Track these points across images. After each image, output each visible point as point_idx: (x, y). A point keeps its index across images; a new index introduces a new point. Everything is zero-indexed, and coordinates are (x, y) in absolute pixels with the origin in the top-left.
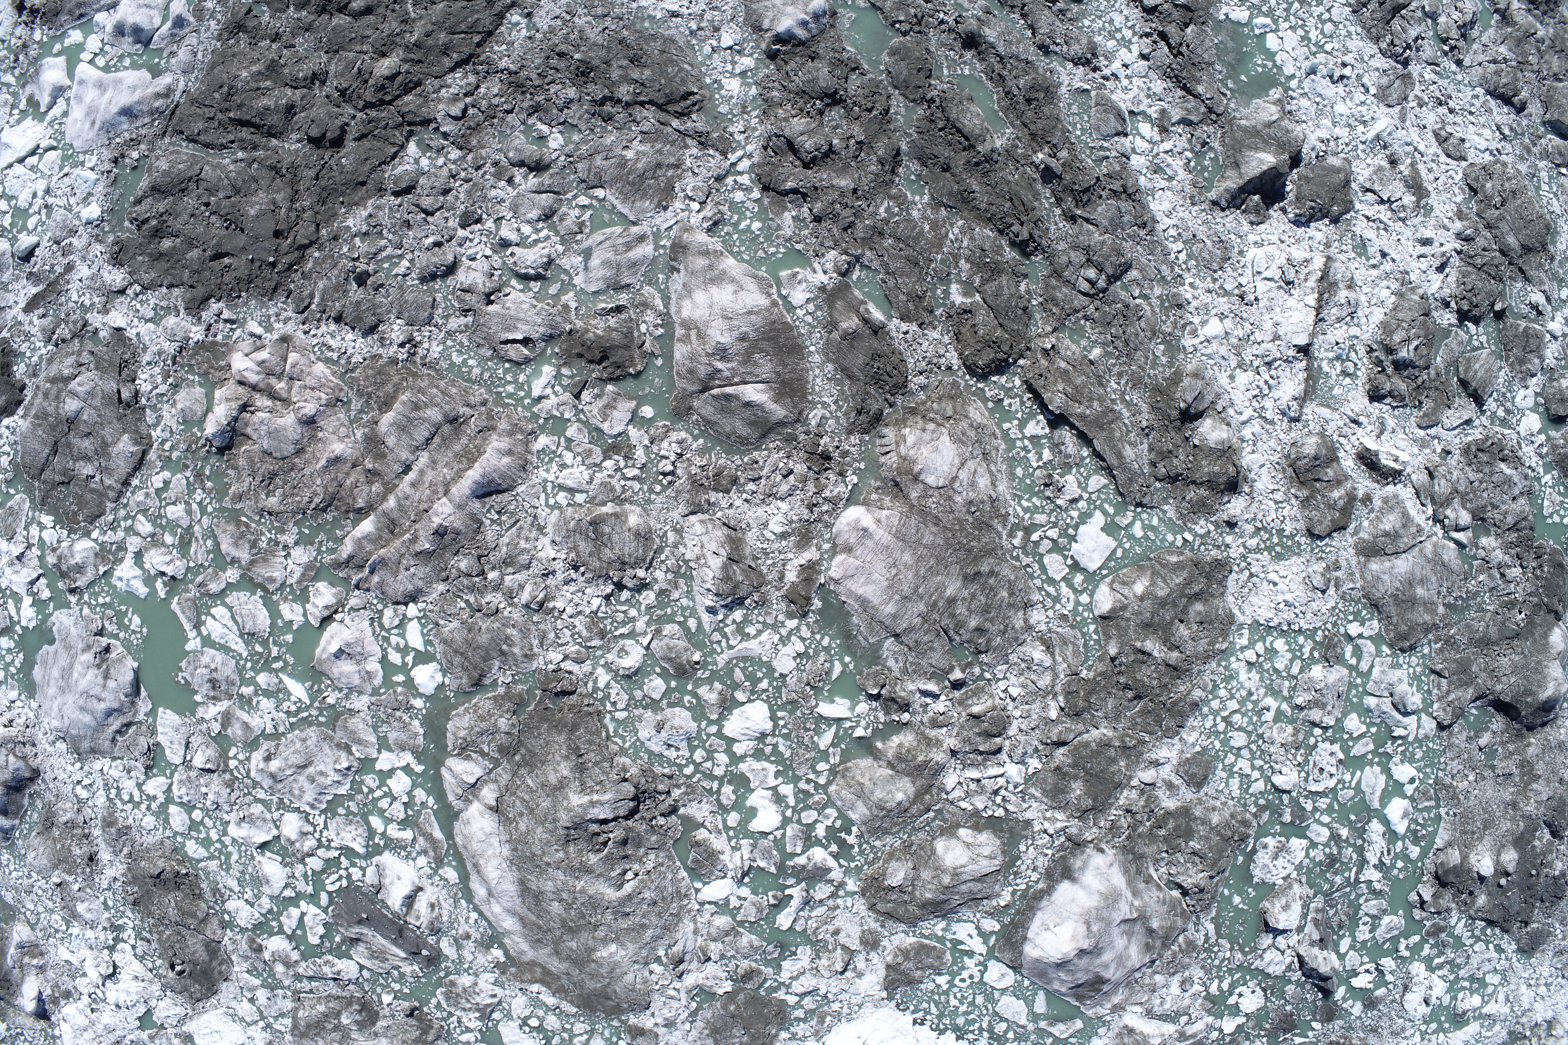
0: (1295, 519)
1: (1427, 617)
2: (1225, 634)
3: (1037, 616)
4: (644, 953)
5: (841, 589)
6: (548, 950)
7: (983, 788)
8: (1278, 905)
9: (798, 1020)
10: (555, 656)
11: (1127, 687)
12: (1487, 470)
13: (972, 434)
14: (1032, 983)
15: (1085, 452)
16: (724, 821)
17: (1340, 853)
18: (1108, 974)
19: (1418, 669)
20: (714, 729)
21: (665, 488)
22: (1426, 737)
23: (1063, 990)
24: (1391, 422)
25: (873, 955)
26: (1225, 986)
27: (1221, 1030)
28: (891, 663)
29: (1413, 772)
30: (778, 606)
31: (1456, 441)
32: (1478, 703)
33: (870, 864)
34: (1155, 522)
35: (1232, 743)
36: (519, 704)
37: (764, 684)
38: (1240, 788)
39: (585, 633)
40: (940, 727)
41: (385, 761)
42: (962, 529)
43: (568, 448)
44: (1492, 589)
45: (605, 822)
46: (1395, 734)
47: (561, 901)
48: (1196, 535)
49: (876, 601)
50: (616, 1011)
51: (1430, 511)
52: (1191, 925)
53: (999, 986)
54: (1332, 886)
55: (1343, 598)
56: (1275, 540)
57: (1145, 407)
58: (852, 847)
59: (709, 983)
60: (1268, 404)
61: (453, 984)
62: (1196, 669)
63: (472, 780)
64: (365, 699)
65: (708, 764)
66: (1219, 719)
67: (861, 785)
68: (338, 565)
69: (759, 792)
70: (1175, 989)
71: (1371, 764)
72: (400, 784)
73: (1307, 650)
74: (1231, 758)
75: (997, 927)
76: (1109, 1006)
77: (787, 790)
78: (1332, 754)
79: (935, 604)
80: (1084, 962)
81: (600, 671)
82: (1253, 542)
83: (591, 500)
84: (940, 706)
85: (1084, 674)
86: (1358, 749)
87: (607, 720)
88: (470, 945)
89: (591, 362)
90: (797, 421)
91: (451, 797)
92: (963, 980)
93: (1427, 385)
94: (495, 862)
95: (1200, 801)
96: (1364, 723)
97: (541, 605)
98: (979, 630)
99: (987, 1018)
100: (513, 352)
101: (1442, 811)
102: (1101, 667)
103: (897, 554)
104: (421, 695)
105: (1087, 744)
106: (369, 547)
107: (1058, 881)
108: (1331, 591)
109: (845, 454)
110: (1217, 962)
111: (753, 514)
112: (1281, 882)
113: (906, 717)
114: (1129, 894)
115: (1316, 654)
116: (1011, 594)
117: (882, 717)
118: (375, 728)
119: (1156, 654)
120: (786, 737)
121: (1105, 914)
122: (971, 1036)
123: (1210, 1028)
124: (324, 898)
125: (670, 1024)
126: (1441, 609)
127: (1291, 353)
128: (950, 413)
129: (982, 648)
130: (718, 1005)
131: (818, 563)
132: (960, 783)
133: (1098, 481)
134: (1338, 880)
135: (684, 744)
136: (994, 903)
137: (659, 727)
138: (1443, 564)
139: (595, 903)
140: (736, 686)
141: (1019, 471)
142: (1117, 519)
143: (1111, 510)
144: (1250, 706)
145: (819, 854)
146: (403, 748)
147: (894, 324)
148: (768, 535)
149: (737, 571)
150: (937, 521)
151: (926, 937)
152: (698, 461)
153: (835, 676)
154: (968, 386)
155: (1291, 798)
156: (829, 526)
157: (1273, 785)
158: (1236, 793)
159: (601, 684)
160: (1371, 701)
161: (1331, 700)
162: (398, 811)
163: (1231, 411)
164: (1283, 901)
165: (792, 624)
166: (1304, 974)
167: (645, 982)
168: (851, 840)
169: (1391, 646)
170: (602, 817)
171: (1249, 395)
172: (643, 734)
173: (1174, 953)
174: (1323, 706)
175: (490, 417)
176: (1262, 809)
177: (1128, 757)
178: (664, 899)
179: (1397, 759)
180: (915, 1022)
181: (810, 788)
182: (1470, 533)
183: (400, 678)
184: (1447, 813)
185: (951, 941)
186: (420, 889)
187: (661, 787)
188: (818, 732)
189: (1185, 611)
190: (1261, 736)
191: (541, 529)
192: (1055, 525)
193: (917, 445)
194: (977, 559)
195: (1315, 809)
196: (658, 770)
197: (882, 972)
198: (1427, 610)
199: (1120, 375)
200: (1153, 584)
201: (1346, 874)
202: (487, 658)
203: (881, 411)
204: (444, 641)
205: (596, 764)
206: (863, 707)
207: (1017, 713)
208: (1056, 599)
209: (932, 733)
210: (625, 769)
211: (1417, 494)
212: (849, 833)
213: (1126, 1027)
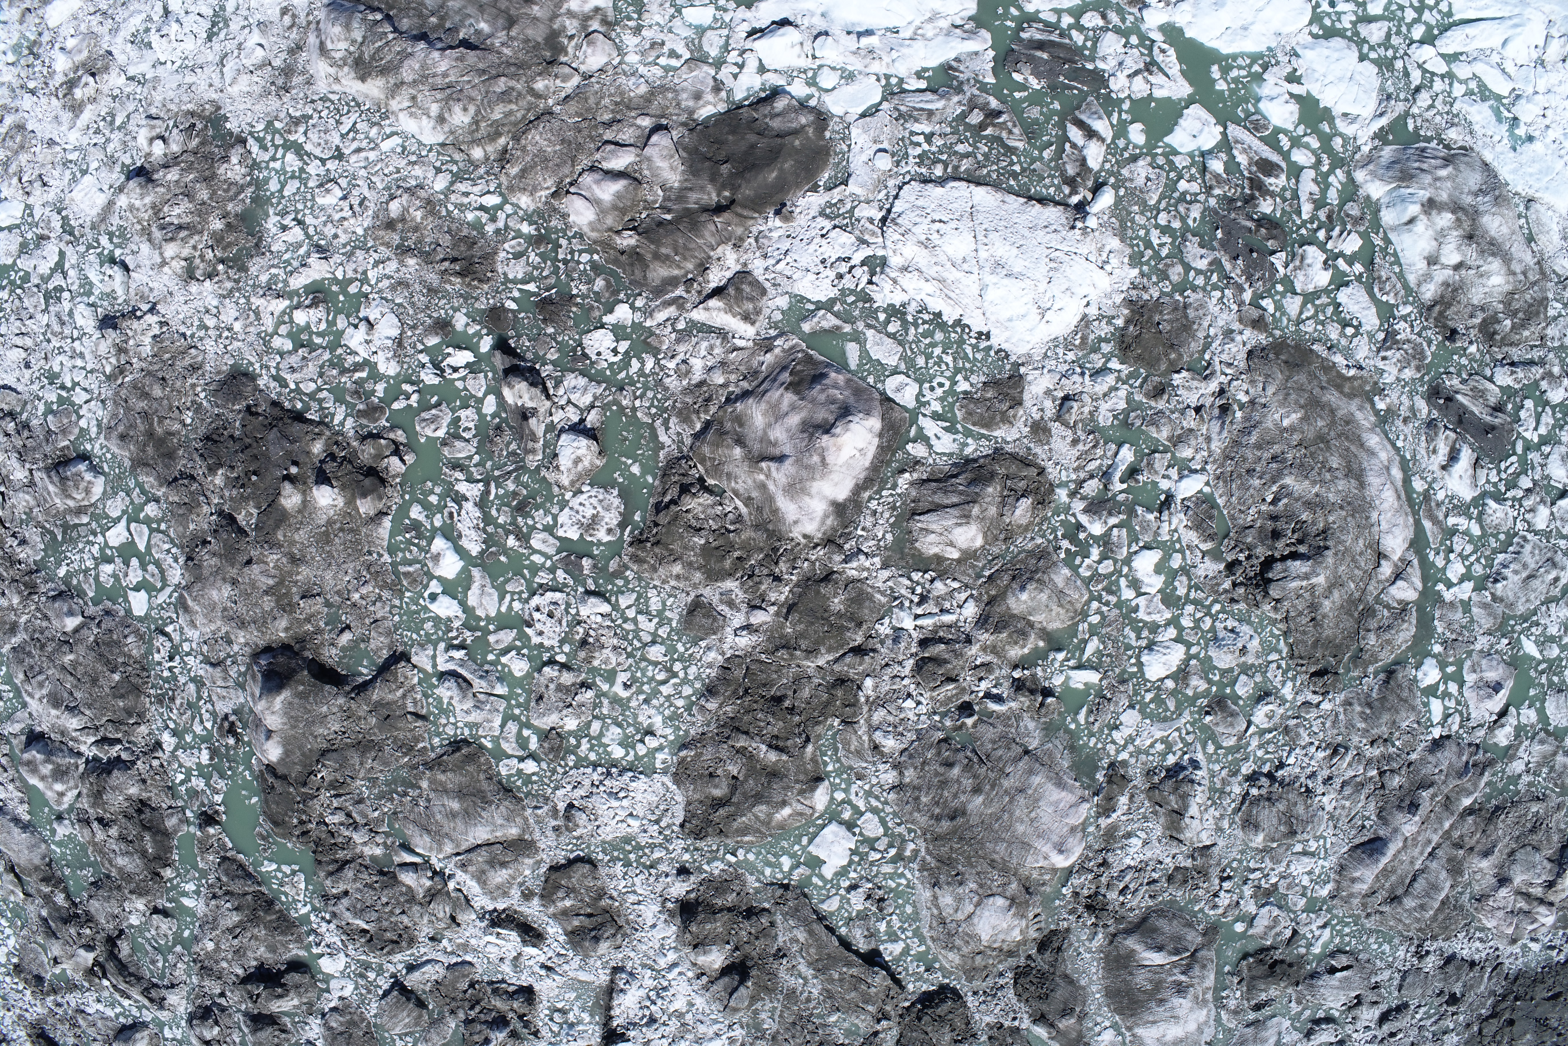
0: (612, 877)
1: (441, 777)
2: (682, 762)
3: (890, 777)
4: (1256, 416)
5: (1079, 792)
6: (1340, 413)
7: (937, 604)
8: (586, 463)
9: (1107, 341)
10: (1326, 706)
11: (791, 710)
12: (385, 924)
13: (958, 942)
14: (864, 379)
15: (843, 931)
16: (1184, 558)
17: (514, 519)
18: (789, 398)
19: (443, 721)
20: (1194, 650)
21: (1229, 865)
22: (422, 646)
23: (833, 375)
24: (506, 968)
25: (1037, 417)
26: (635, 364)
27: (632, 307)
28: (1031, 725)
29: (433, 607)
30: (1136, 772)
31: (424, 950)
32: (360, 680)
33: (1045, 519)
34: (768, 871)
35: (663, 649)
36: (1356, 658)
37: (1149, 697)
38: (647, 599)
39: (1301, 730)
40: (983, 665)
41: (1466, 590)
42: (969, 858)
43: (1305, 888)
44: (360, 801)
45: (1294, 556)
46: (463, 652)
47: (1330, 469)
48: (723, 860)
49: (1050, 786)
50: (1278, 346)
51: (451, 885)
52: (688, 441)
53: (901, 378)
54: (517, 478)
55: (547, 799)
56: (632, 856)
57: (782, 974)
58: (1064, 537)
59: (1195, 383)
60: (649, 983)
61: (1418, 369)
62: (713, 726)
63: (1400, 583)
64: (1478, 647)
65: (1199, 615)
66: (681, 674)
67: (1060, 605)
68: (1490, 763)
69: (1153, 591)
70: (697, 365)
71: (488, 619)
72: (1455, 570)
73: (585, 745)
74: (663, 632)
75: (909, 447)
76: (777, 351)
77: (1128, 594)
78: (541, 633)
79: (993, 787)
80: (822, 415)
81: (1289, 697)
82: (657, 855)
83: (1289, 847)
84: (984, 685)
85: (836, 722)
86: (507, 637)
87: (1285, 650)
88: (1404, 412)
89: (1282, 962)
90: (1114, 935)
91: (1416, 562)
92: (941, 385)
93: (467, 1005)
94: (1386, 505)
95: (695, 586)
96: (504, 666)
97: (1335, 752)
98: (950, 765)
99: (911, 338)
100: (1343, 960)
101: (387, 558)
102: (819, 729)
103: (1030, 830)
104: (1434, 656)
105: (829, 650)
106: (1469, 785)
107: (848, 500)
108: (561, 806)
109: (1072, 912)
110: (650, 394)
111: (1156, 851)
112: (585, 488)
113: (1017, 674)
114: (771, 487)
115: (573, 741)
116: (917, 799)
117: (1039, 671)
118: (1472, 621)
119: (764, 748)
120: (1129, 647)
121: (804, 473)
122: (926, 317)
123: (648, 312)
124: (1519, 449)
125: (1228, 334)
126: (424, 784)
127: (632, 1034)
128: (978, 958)
129: (944, 746)
130: (1186, 358)
131: (1099, 815)
132: (960, 607)
133: (830, 906)
134: (511, 486)
135: (1221, 634)
136: (915, 476)
137: (1243, 650)
138: (428, 832)
139: (1303, 470)
140: (1173, 693)
141: (909, 909)
142: (808, 872)
143: (815, 880)
144: (646, 688)
145: (1097, 528)
146: (1452, 604)
147: (1026, 1023)
148: (1143, 835)
149: (1174, 802)
150: (992, 864)
151: (983, 436)
152: (1201, 892)
153: (1084, 710)
154: (958, 979)
155: (584, 585)
156: (1089, 847)
157: (608, 601)
158: (652, 593)
159: (1289, 684)
160: (500, 689)
161: (552, 694)
162: (1458, 543)
163: (690, 974)
164: (580, 467)
165: (1124, 756)
166: (538, 372)
167: (1252, 382)
168: (1065, 544)
169: (481, 747)
170: (1298, 563)
171: (672, 991)
172: (1256, 642)
173: (706, 412)
174: (560, 688)
175: (1364, 906)
176: (618, 574)
177: (782, 636)
178: (1240, 476)
179: (457, 624)
180: (988, 336)
181: (1106, 597)
182: (397, 860)
183: (1450, 669)
184: (380, 555)
185: (957, 432)
186: (1444, 468)
187: (1241, 590)
188: (1098, 652)
189: (733, 789)
190: (629, 655)
191: (1332, 817)
192: (872, 864)
193: (1011, 928)
194: (954, 832)
195: (552, 570)
196: (1242, 606)
197: (1026, 396)
198: (441, 783)
199: (808, 1000)
200: (770, 816)
201: (501, 492)
202: (1383, 699)
203: (1039, 951)
204: (1413, 708)
205: (1300, 614)
206: (1057, 681)
207: (906, 682)
208: (869, 794)
209: (989, 658)
210: (1275, 609)
211: (468, 901)
212: (1068, 551)
213: (753, 323)
